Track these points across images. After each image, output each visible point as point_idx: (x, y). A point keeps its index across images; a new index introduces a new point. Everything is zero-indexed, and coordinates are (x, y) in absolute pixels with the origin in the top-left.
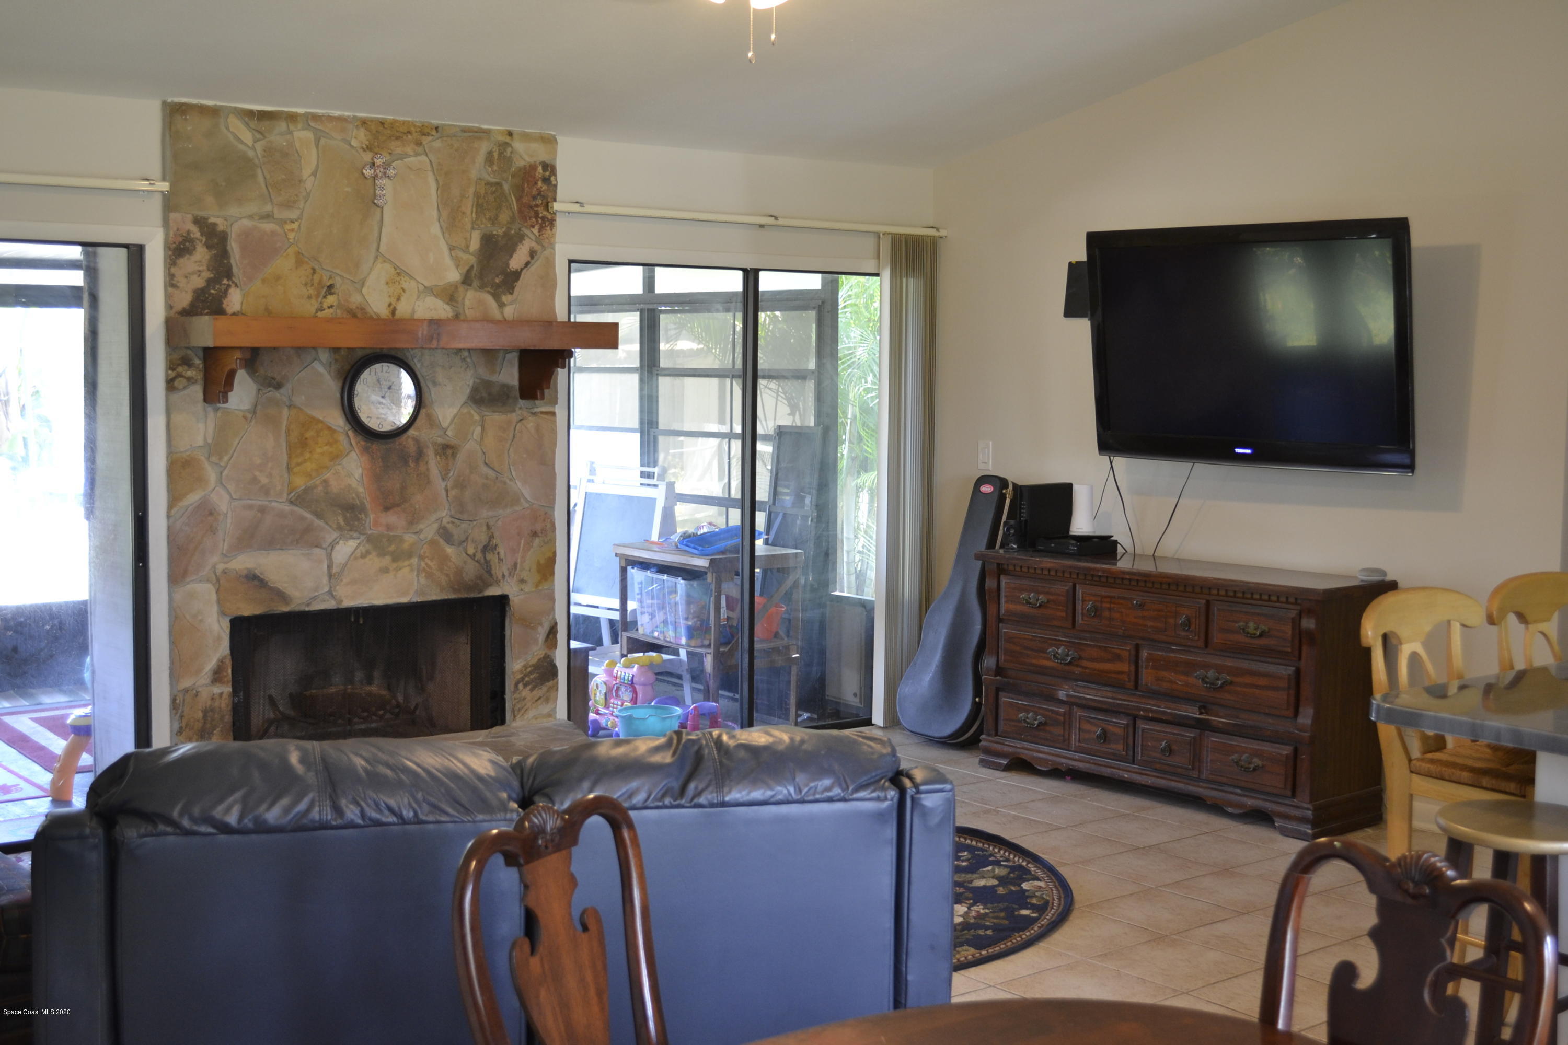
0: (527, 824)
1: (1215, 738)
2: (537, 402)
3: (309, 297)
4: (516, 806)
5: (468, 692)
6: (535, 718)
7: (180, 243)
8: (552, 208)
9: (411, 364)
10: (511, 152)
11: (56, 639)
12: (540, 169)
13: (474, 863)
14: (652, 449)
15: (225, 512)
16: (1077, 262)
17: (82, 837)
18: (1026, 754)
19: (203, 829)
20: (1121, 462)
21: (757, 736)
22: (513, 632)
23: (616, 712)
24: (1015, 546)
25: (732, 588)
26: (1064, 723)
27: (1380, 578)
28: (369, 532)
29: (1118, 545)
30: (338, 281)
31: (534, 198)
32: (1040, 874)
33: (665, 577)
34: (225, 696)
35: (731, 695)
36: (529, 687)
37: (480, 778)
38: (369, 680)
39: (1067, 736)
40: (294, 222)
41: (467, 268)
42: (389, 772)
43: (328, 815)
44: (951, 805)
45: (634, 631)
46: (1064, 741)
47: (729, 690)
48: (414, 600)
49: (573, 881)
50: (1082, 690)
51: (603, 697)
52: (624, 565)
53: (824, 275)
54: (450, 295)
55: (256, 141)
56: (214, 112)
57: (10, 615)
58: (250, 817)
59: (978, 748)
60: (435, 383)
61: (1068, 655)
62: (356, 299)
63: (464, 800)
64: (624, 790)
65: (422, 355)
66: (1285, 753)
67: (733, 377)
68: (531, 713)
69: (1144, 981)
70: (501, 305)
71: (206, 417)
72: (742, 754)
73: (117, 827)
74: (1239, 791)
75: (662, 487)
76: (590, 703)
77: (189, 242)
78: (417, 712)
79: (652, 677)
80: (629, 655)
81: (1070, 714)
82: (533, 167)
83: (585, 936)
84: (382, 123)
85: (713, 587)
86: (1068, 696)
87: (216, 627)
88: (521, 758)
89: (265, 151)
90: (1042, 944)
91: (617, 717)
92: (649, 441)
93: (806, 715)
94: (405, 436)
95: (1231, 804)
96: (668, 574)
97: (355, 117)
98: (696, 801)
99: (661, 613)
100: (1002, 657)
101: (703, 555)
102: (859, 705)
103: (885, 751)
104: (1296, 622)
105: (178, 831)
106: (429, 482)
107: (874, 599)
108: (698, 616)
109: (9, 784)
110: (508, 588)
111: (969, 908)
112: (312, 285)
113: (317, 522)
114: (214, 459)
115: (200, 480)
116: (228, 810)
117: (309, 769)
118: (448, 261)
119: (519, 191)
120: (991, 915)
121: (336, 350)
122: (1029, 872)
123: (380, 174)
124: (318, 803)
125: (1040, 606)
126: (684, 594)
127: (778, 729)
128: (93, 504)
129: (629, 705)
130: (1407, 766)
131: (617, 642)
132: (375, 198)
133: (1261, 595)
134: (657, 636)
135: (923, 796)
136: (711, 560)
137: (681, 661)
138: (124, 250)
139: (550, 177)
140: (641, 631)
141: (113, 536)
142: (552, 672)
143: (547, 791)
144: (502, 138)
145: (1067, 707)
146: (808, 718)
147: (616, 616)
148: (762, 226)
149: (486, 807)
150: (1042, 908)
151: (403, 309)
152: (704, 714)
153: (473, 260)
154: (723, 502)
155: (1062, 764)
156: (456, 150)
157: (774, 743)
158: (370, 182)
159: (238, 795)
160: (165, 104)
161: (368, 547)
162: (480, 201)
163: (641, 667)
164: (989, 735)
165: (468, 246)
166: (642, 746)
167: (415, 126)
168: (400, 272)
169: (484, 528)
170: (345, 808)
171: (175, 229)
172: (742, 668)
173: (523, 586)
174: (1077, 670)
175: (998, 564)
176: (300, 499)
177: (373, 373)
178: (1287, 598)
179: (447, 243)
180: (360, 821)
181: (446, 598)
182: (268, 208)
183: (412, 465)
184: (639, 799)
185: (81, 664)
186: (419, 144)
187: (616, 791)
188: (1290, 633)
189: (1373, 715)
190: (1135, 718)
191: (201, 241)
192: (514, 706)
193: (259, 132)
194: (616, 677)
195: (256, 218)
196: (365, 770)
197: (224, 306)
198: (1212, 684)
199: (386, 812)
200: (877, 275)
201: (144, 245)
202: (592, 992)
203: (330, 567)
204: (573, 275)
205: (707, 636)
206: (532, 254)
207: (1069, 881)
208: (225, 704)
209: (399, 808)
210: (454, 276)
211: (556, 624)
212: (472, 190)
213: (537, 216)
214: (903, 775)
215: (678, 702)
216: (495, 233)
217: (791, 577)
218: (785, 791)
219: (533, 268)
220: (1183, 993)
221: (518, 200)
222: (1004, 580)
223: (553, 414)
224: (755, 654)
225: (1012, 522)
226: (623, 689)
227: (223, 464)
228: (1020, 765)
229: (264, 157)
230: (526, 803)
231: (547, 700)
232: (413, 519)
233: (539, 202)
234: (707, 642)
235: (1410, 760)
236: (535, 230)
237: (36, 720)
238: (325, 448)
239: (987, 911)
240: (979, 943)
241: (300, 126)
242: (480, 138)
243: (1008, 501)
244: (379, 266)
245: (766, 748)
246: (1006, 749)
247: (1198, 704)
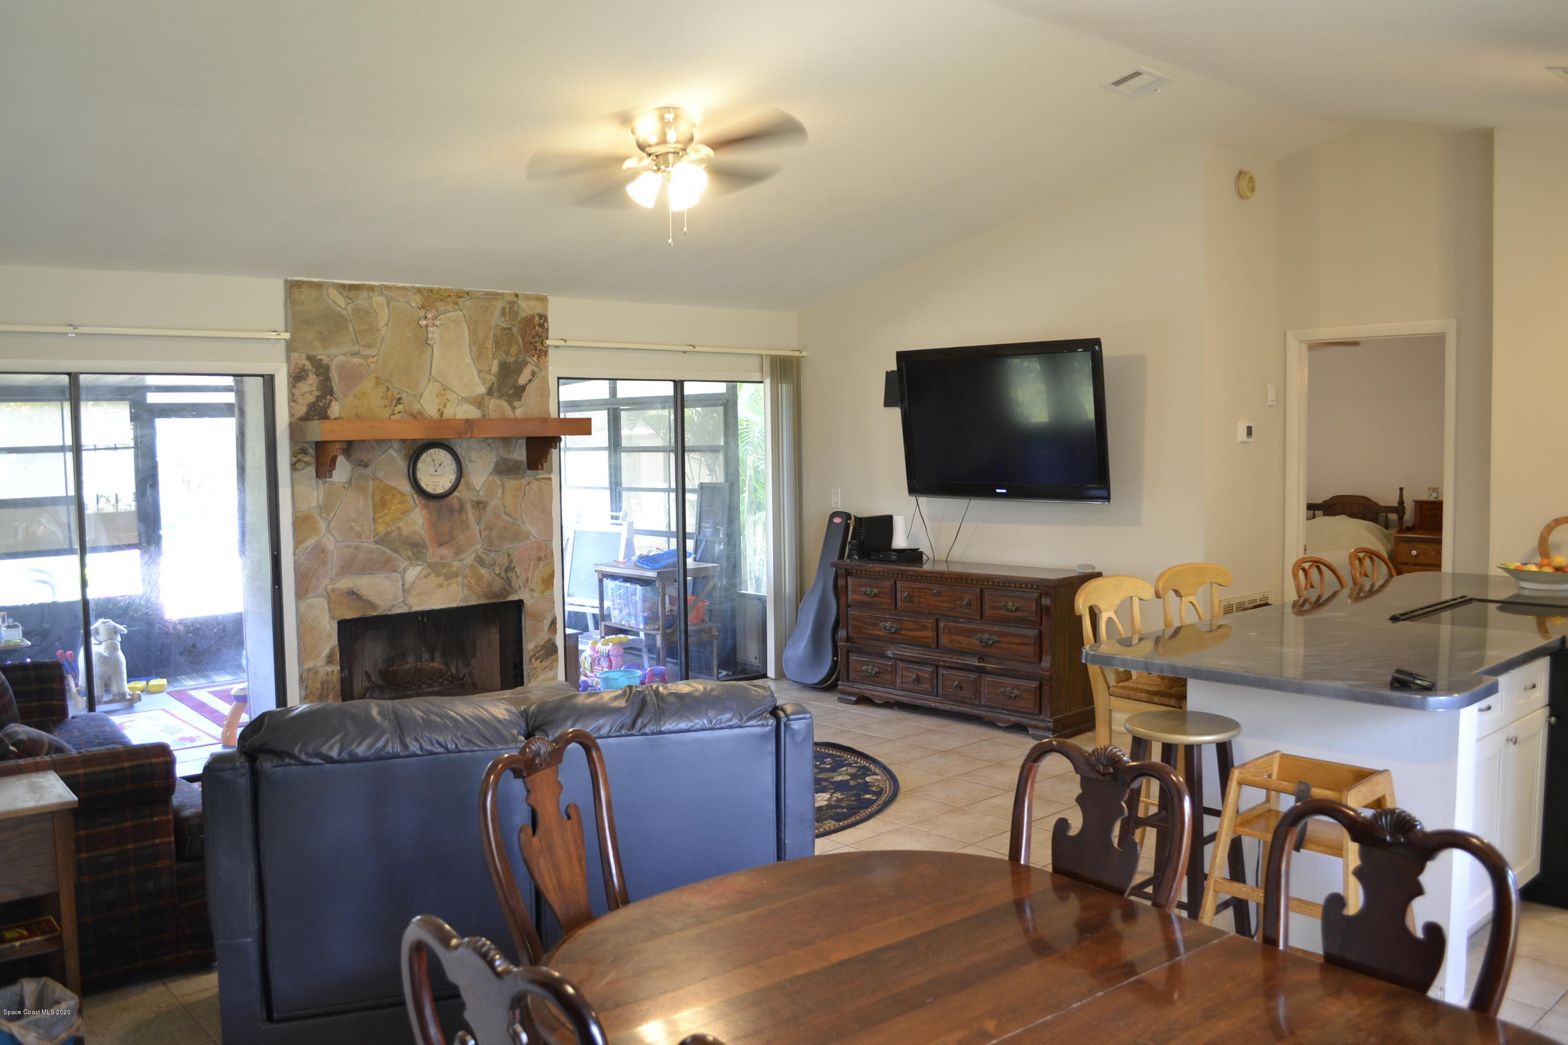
0: (527, 750)
1: (989, 678)
2: (539, 472)
3: (385, 406)
4: (523, 738)
5: (498, 664)
6: (544, 680)
7: (298, 373)
8: (546, 343)
9: (454, 449)
10: (518, 308)
11: (222, 638)
12: (537, 318)
13: (492, 777)
14: (618, 500)
15: (332, 550)
16: (891, 371)
17: (234, 769)
18: (867, 693)
19: (315, 761)
20: (923, 500)
21: (683, 687)
22: (527, 624)
23: (598, 675)
24: (856, 557)
25: (672, 591)
26: (892, 673)
27: (1091, 571)
28: (429, 561)
29: (924, 555)
30: (404, 395)
31: (534, 337)
32: (877, 771)
33: (628, 585)
34: (335, 672)
35: (675, 661)
36: (539, 660)
37: (499, 721)
38: (432, 659)
39: (894, 680)
40: (373, 357)
41: (490, 384)
42: (438, 719)
43: (398, 749)
44: (810, 729)
45: (609, 621)
46: (892, 683)
47: (673, 658)
48: (461, 605)
49: (560, 786)
50: (902, 650)
51: (589, 665)
52: (601, 577)
53: (728, 383)
54: (479, 403)
55: (347, 304)
56: (319, 286)
57: (190, 623)
58: (346, 752)
59: (837, 690)
60: (471, 461)
61: (893, 627)
62: (416, 407)
63: (488, 735)
64: (594, 726)
65: (462, 442)
66: (1034, 686)
67: (670, 451)
68: (541, 678)
69: (945, 838)
70: (514, 408)
71: (318, 488)
72: (672, 699)
73: (258, 761)
74: (1005, 712)
75: (625, 524)
76: (581, 670)
77: (304, 372)
78: (465, 679)
79: (621, 651)
80: (606, 637)
81: (895, 666)
82: (532, 317)
83: (569, 822)
84: (431, 290)
85: (660, 590)
86: (893, 654)
87: (328, 627)
88: (525, 707)
89: (353, 310)
90: (879, 817)
91: (598, 678)
92: (616, 496)
93: (724, 673)
94: (451, 496)
95: (1000, 721)
96: (630, 583)
97: (413, 287)
98: (642, 731)
99: (626, 609)
100: (850, 630)
101: (653, 569)
102: (759, 665)
103: (766, 694)
104: (1038, 601)
105: (298, 763)
106: (468, 527)
107: (766, 595)
108: (650, 610)
109: (194, 736)
110: (522, 595)
111: (831, 795)
112: (387, 398)
113: (394, 555)
114: (324, 515)
115: (315, 530)
116: (331, 748)
117: (384, 719)
118: (477, 380)
119: (523, 333)
120: (846, 799)
121: (404, 441)
122: (870, 770)
123: (431, 324)
124: (391, 741)
125: (874, 596)
126: (641, 595)
127: (695, 682)
128: (244, 547)
129: (607, 670)
130: (1107, 691)
131: (598, 629)
132: (427, 340)
133: (1015, 584)
134: (624, 624)
135: (792, 722)
136: (658, 573)
137: (641, 639)
138: (261, 379)
139: (544, 323)
140: (613, 620)
141: (257, 569)
142: (553, 650)
143: (544, 728)
144: (510, 299)
145: (893, 661)
146: (726, 674)
147: (597, 611)
148: (685, 352)
149: (504, 740)
150: (879, 793)
151: (448, 413)
152: (656, 675)
153: (494, 379)
154: (667, 534)
155: (891, 699)
156: (481, 307)
157: (693, 691)
158: (424, 329)
159: (338, 737)
160: (286, 281)
161: (429, 570)
162: (498, 341)
163: (614, 644)
164: (843, 681)
165: (490, 370)
166: (607, 696)
167: (453, 292)
168: (445, 388)
169: (506, 556)
170: (409, 744)
171: (294, 363)
172: (680, 642)
173: (533, 594)
174: (899, 637)
175: (846, 570)
176: (383, 540)
177: (429, 455)
178: (1032, 585)
179: (476, 369)
180: (420, 753)
181: (482, 603)
182: (356, 348)
183: (457, 516)
184: (604, 731)
185: (240, 655)
186: (456, 303)
187: (589, 727)
188: (1035, 608)
189: (1084, 659)
190: (937, 667)
191: (312, 371)
192: (529, 673)
193: (350, 298)
194: (598, 652)
195: (349, 355)
196: (423, 718)
197: (328, 413)
198: (986, 643)
199: (437, 746)
200: (762, 382)
201: (274, 375)
202: (575, 859)
203: (403, 585)
204: (561, 387)
205: (657, 623)
206: (533, 374)
207: (896, 775)
208: (335, 678)
209: (446, 743)
210: (481, 390)
211: (556, 618)
212: (492, 333)
213: (535, 349)
214: (778, 709)
215: (639, 667)
216: (508, 360)
217: (711, 583)
218: (701, 723)
219: (533, 384)
220: (971, 844)
221: (523, 339)
222: (850, 580)
223: (550, 479)
224: (689, 633)
225: (854, 541)
226: (602, 659)
227: (330, 518)
228: (864, 700)
229: (353, 314)
230: (529, 735)
231: (551, 669)
232: (459, 551)
233: (537, 339)
234: (657, 627)
235: (1109, 688)
236: (535, 358)
237: (211, 693)
238: (399, 506)
239: (843, 796)
240: (838, 818)
241: (377, 293)
242: (496, 299)
243: (851, 528)
244: (431, 384)
245: (688, 695)
246: (854, 690)
247: (978, 657)
